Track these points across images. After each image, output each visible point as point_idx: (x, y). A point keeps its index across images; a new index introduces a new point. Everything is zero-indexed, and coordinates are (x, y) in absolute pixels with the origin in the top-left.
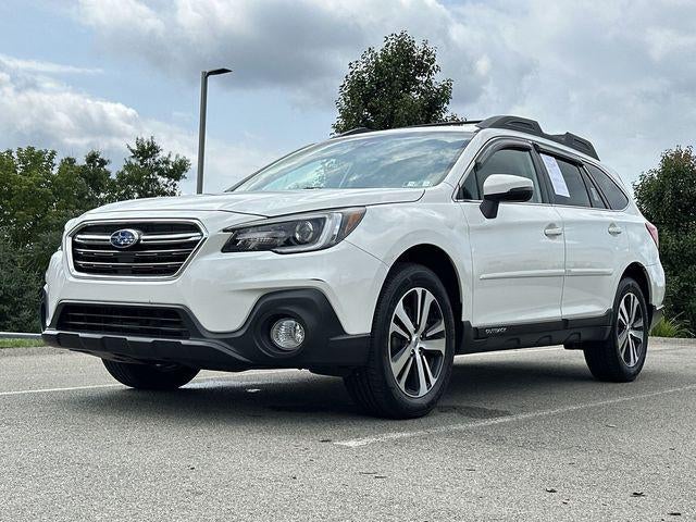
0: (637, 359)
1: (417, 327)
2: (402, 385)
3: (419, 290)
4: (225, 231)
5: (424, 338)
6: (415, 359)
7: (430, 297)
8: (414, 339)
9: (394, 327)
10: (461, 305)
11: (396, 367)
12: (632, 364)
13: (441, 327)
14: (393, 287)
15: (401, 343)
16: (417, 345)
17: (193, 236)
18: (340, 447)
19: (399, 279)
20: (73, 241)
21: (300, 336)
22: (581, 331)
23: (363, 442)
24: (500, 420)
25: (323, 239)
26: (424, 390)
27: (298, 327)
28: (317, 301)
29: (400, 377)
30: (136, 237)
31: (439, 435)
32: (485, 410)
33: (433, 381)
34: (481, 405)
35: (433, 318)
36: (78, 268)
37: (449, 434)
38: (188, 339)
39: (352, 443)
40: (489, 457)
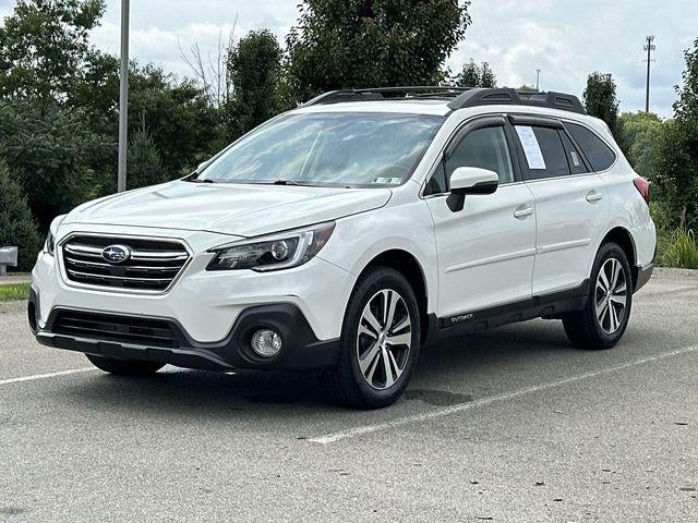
0: (618, 324)
1: (383, 326)
2: (369, 380)
3: (385, 292)
4: (209, 251)
5: (391, 334)
6: (381, 355)
7: (396, 296)
8: (381, 337)
9: (362, 329)
10: (426, 299)
11: (363, 364)
12: (612, 330)
13: (407, 322)
14: (361, 293)
15: (368, 342)
16: (384, 341)
17: (180, 255)
18: (314, 444)
19: (367, 284)
20: (64, 250)
21: (277, 344)
22: (554, 304)
23: (333, 439)
24: (460, 407)
25: (297, 257)
26: (390, 381)
27: (275, 336)
28: (292, 314)
29: (367, 373)
30: (127, 253)
31: (400, 428)
32: (449, 395)
33: (399, 373)
34: (448, 389)
35: (400, 314)
36: (71, 277)
37: (408, 427)
38: (178, 348)
39: (323, 440)
40: (436, 452)
